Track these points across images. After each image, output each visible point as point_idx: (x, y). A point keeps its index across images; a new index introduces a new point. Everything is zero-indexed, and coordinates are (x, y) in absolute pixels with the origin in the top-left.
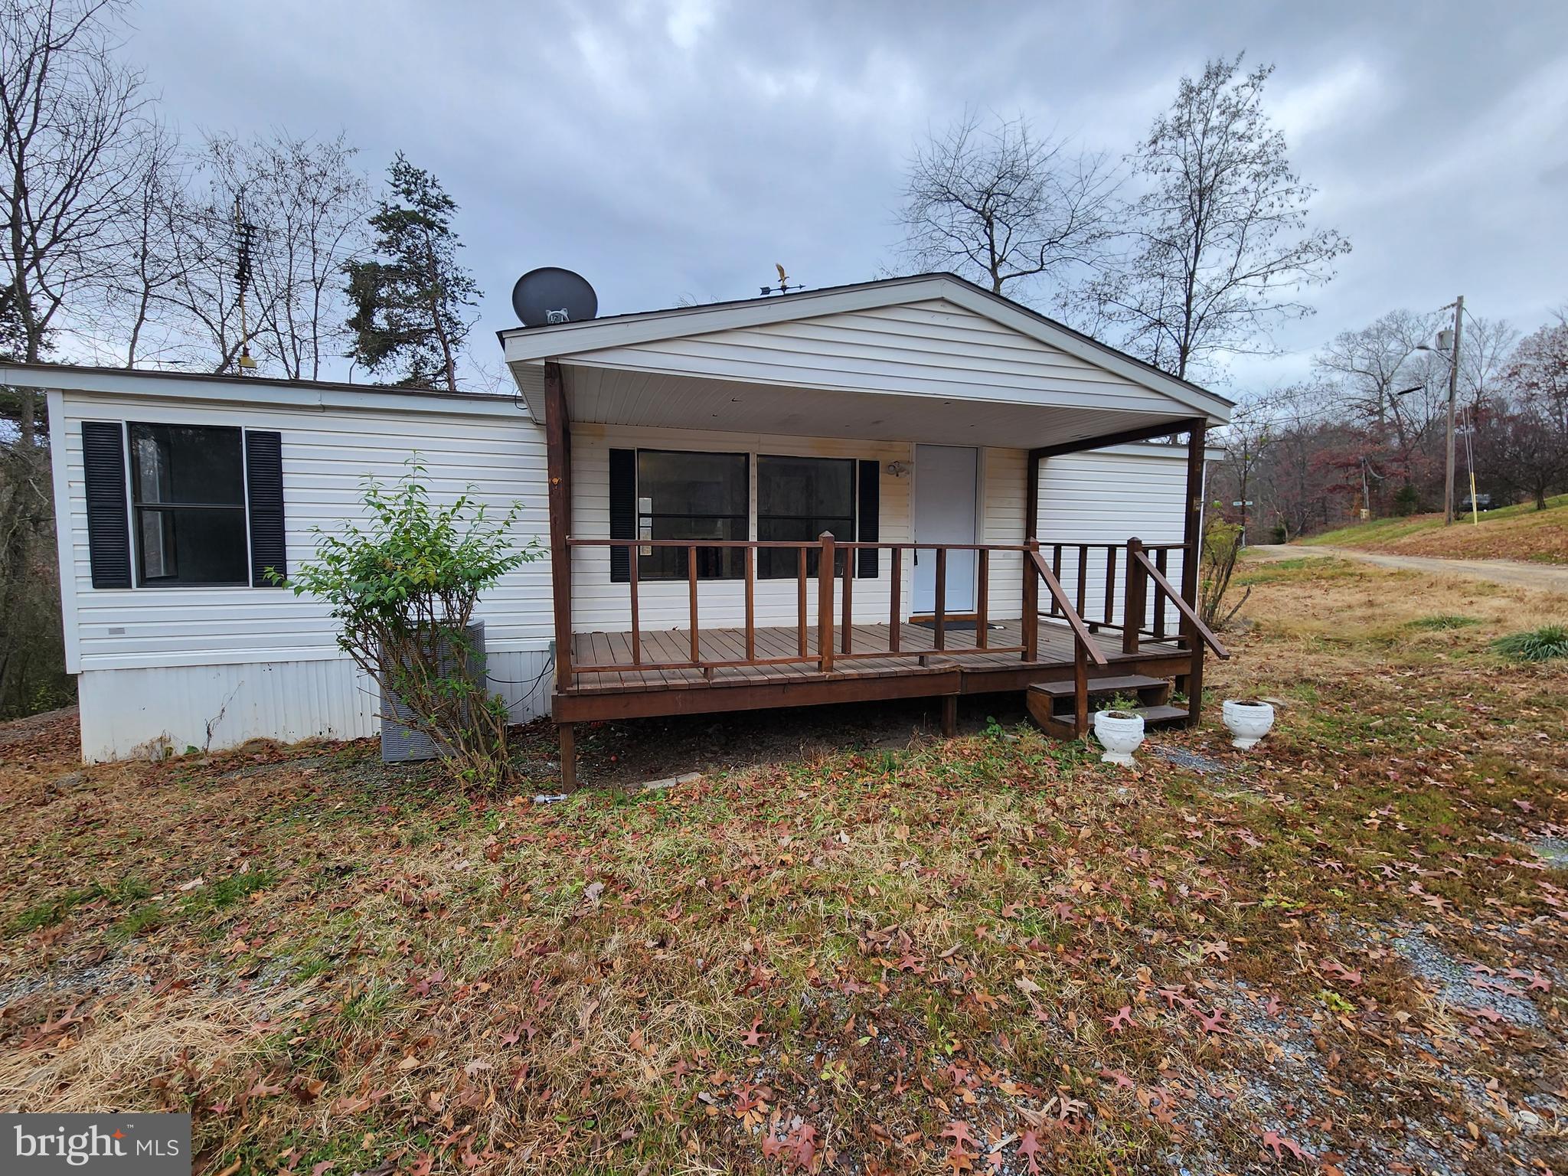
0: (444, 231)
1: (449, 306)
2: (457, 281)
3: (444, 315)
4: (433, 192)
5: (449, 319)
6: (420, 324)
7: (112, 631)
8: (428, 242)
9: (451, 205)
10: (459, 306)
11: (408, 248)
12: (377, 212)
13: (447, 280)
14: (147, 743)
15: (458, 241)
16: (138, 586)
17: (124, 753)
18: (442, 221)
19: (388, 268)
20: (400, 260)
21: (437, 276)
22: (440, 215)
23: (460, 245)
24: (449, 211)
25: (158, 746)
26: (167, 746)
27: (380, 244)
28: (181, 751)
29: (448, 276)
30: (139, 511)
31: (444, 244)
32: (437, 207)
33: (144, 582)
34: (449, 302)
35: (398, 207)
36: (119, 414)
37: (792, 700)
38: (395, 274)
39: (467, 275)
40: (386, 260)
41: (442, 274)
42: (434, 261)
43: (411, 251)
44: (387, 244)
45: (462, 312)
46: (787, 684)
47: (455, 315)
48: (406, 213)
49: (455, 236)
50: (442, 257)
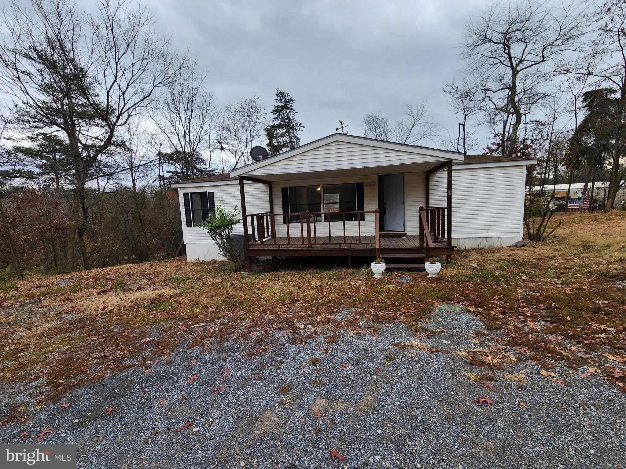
0: (292, 109)
1: (295, 133)
2: (297, 124)
4: (287, 98)
5: (295, 137)
6: (287, 141)
7: (190, 235)
8: (287, 114)
9: (293, 101)
10: (298, 132)
12: (273, 108)
13: (294, 125)
14: (196, 259)
17: (193, 260)
18: (291, 106)
19: (277, 125)
20: (281, 122)
21: (290, 124)
22: (290, 105)
23: (296, 113)
26: (199, 259)
27: (274, 118)
28: (201, 261)
29: (294, 123)
30: (193, 211)
31: (291, 114)
32: (289, 102)
33: (194, 225)
34: (295, 131)
35: (278, 106)
36: (189, 191)
37: (300, 255)
38: (279, 126)
39: (299, 122)
40: (277, 122)
41: (292, 123)
42: (290, 120)
43: (283, 118)
44: (277, 118)
45: (298, 134)
46: (297, 250)
47: (297, 135)
48: (281, 107)
49: (294, 110)
50: (292, 118)
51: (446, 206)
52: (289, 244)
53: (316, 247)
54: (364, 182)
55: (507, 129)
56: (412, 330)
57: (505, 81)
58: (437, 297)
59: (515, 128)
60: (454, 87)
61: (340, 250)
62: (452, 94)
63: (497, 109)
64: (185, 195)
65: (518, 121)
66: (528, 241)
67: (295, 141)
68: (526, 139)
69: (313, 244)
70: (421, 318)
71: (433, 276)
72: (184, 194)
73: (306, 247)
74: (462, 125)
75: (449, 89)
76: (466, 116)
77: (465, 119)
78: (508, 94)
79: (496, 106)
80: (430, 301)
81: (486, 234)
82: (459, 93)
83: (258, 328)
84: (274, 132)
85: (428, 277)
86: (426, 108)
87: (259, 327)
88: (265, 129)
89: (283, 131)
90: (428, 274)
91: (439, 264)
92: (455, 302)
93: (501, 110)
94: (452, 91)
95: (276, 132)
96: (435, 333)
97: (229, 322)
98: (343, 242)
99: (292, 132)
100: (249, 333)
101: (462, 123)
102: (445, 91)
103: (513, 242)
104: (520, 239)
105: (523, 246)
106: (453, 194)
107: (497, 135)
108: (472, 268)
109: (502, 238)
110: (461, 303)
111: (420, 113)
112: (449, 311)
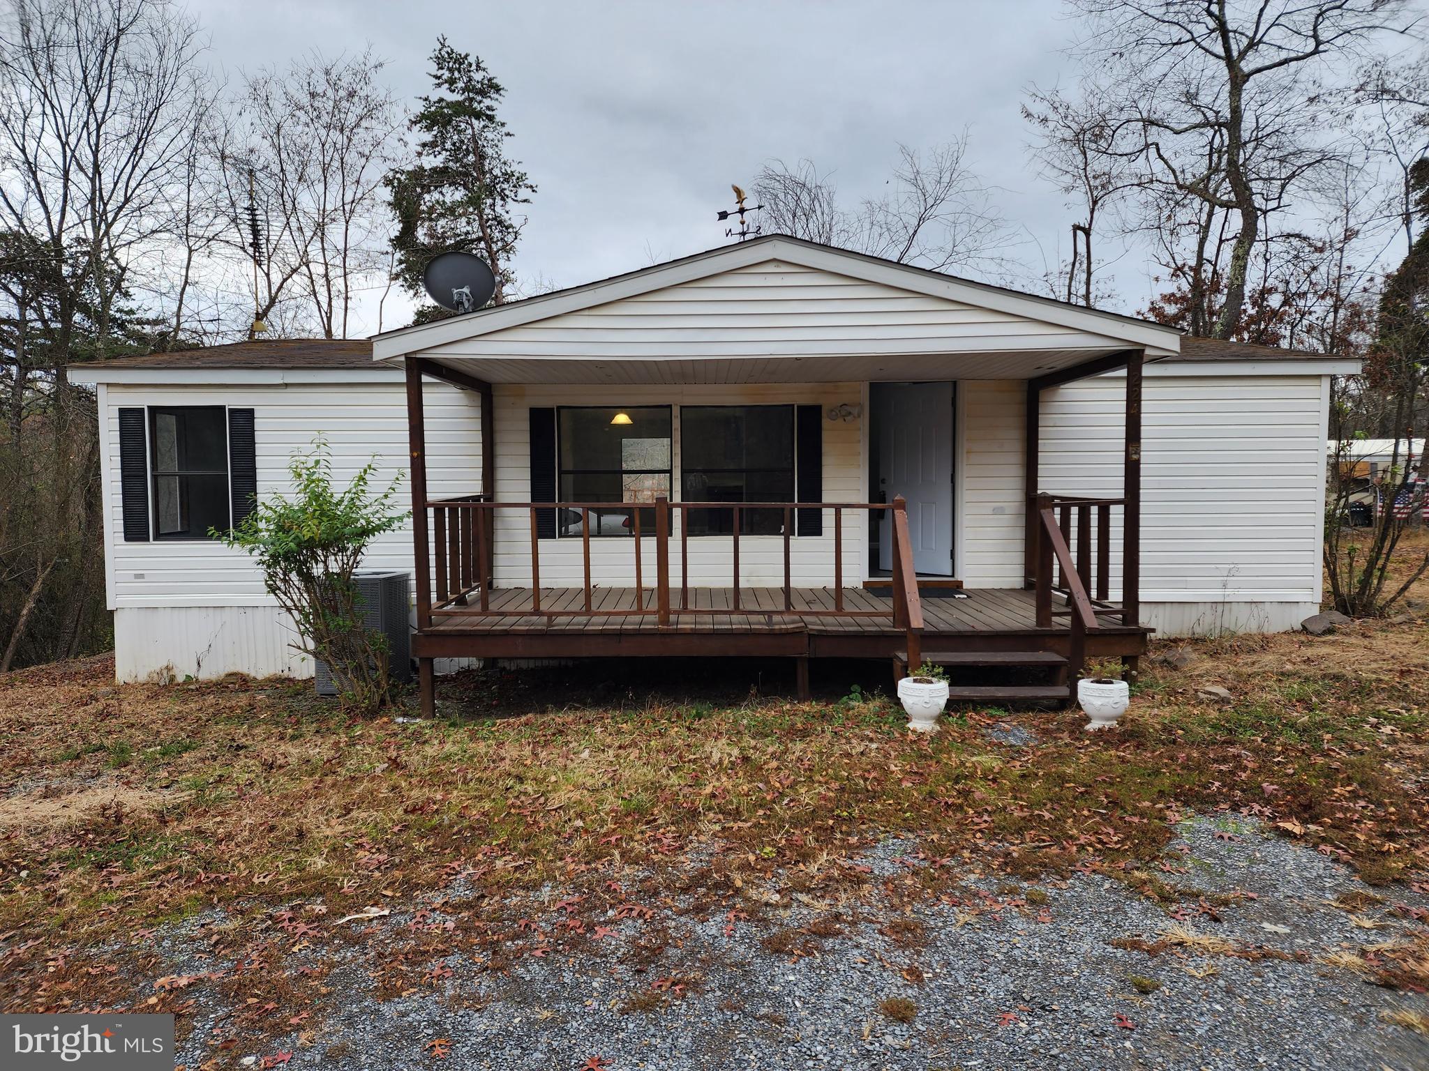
0: (491, 118)
1: (498, 209)
2: (508, 177)
3: (495, 219)
4: (478, 76)
5: (500, 223)
6: (467, 233)
7: (137, 576)
8: (474, 135)
9: (497, 89)
10: (510, 204)
11: (454, 144)
12: (419, 108)
13: (496, 177)
14: (158, 670)
15: (505, 130)
16: (154, 540)
17: (143, 678)
18: (488, 108)
19: (434, 170)
20: (448, 160)
21: (484, 173)
22: (487, 102)
23: (508, 134)
24: (495, 96)
25: (165, 672)
26: (171, 673)
27: (424, 145)
28: (180, 679)
29: (496, 172)
30: (155, 477)
31: (490, 136)
32: (482, 93)
33: (158, 537)
34: (499, 202)
35: (441, 100)
36: (143, 400)
37: (626, 650)
38: (441, 176)
39: (517, 169)
40: (431, 162)
41: (491, 171)
42: (482, 157)
43: (457, 148)
44: (433, 144)
45: (513, 212)
46: (620, 635)
47: (506, 217)
48: (450, 105)
49: (503, 125)
50: (489, 151)
51: (1120, 494)
52: (588, 611)
53: (686, 623)
54: (827, 403)
55: (1209, 252)
56: (1148, 898)
57: (1204, 99)
58: (1162, 794)
59: (1241, 252)
60: (1057, 105)
61: (772, 634)
62: (1051, 125)
63: (1180, 187)
64: (128, 417)
65: (1248, 234)
66: (1337, 616)
67: (497, 235)
68: (1271, 291)
69: (678, 613)
70: (1153, 859)
71: (1107, 724)
72: (123, 412)
73: (650, 622)
74: (1083, 229)
75: (1039, 108)
76: (1095, 203)
77: (1092, 212)
78: (1211, 143)
79: (1176, 177)
80: (1147, 804)
81: (1220, 592)
82: (1074, 126)
83: (610, 913)
84: (420, 196)
85: (1088, 727)
86: (963, 163)
87: (612, 906)
88: (388, 182)
89: (454, 195)
90: (1087, 719)
91: (1125, 685)
92: (1223, 806)
93: (1191, 189)
94: (1052, 116)
95: (427, 197)
96: (1226, 903)
97: (483, 896)
98: (782, 608)
99: (489, 201)
100: (590, 928)
101: (1084, 223)
102: (1029, 115)
103: (1296, 618)
104: (1315, 611)
105: (1330, 631)
106: (1145, 457)
107: (1179, 271)
108: (1217, 702)
109: (1260, 606)
110: (1245, 811)
111: (946, 179)
112: (1226, 836)
